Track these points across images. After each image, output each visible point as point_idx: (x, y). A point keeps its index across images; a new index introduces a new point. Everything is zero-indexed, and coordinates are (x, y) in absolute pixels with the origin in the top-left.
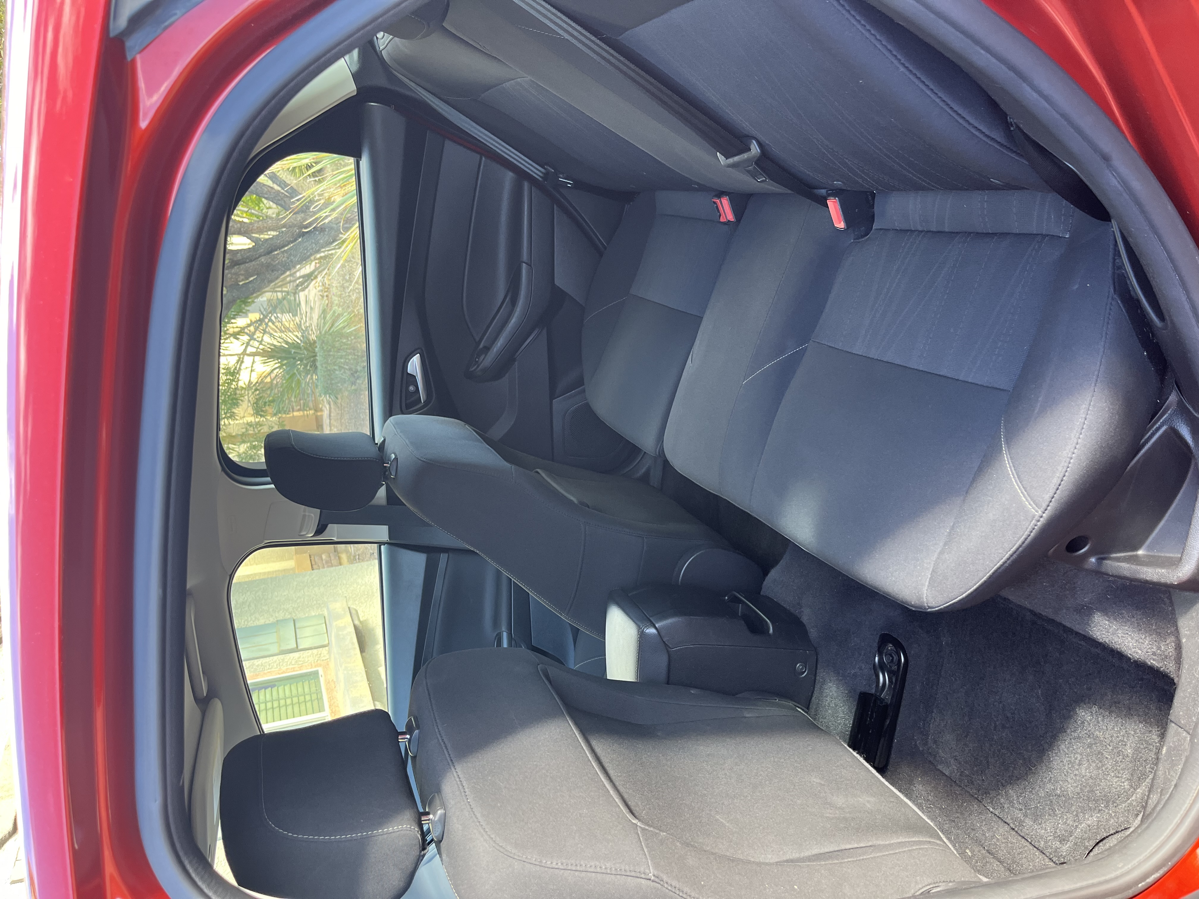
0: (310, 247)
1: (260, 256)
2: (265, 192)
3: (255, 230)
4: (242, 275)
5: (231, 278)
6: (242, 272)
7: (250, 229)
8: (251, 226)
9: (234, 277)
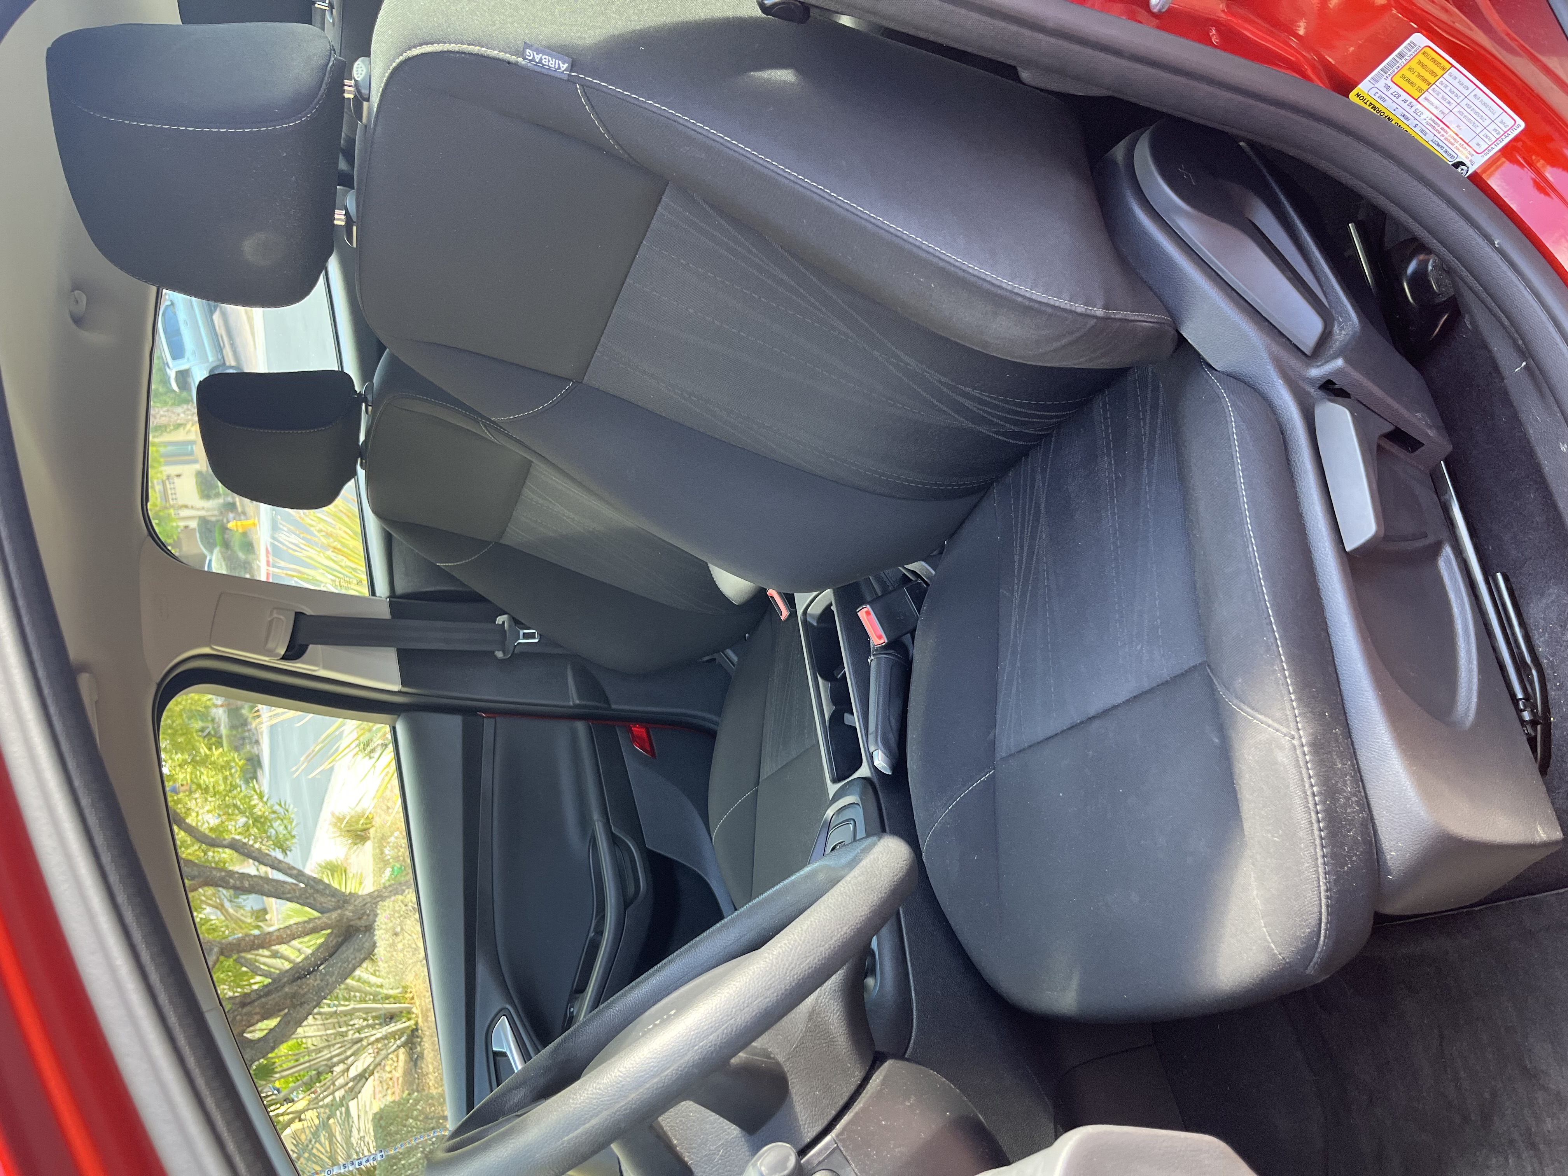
0: (353, 956)
1: (284, 986)
2: (287, 891)
3: (274, 940)
4: (256, 1014)
5: (242, 1020)
6: (258, 1010)
7: (267, 940)
8: (268, 936)
9: (245, 1018)
